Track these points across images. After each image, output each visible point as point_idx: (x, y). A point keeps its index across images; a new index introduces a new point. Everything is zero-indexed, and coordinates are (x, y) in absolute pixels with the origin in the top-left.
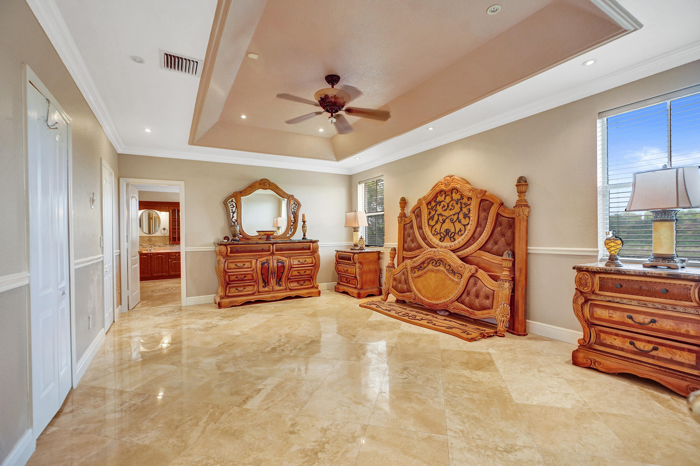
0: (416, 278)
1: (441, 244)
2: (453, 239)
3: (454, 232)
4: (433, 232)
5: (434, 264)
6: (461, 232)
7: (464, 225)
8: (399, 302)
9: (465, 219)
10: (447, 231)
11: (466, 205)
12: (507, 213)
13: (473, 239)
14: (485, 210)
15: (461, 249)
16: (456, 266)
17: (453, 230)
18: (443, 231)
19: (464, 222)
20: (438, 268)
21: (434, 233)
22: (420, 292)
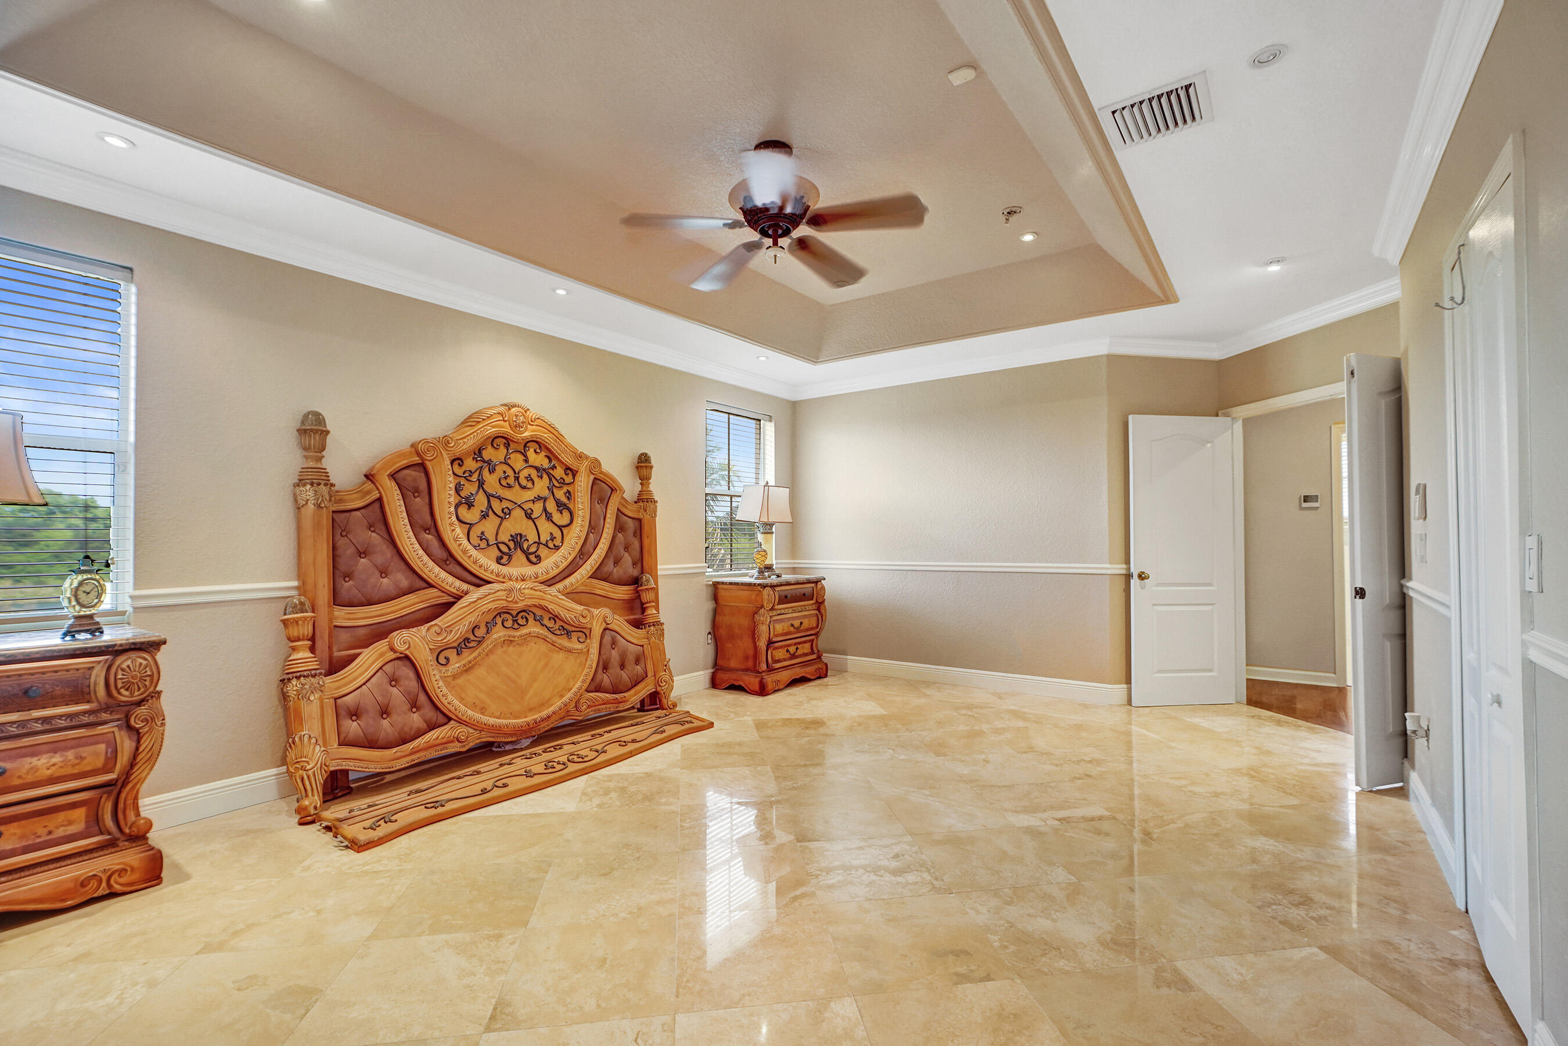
0: (455, 677)
1: (505, 570)
2: (536, 557)
3: (537, 540)
4: (475, 540)
5: (509, 624)
6: (552, 540)
7: (560, 527)
8: (340, 794)
9: (562, 513)
10: (518, 540)
11: (562, 483)
12: (631, 510)
13: (583, 554)
14: (601, 500)
15: (557, 579)
16: (573, 617)
17: (532, 537)
18: (504, 537)
19: (563, 519)
20: (524, 631)
21: (479, 542)
22: (483, 711)
